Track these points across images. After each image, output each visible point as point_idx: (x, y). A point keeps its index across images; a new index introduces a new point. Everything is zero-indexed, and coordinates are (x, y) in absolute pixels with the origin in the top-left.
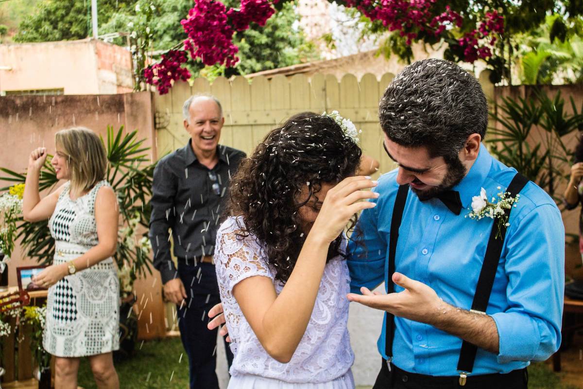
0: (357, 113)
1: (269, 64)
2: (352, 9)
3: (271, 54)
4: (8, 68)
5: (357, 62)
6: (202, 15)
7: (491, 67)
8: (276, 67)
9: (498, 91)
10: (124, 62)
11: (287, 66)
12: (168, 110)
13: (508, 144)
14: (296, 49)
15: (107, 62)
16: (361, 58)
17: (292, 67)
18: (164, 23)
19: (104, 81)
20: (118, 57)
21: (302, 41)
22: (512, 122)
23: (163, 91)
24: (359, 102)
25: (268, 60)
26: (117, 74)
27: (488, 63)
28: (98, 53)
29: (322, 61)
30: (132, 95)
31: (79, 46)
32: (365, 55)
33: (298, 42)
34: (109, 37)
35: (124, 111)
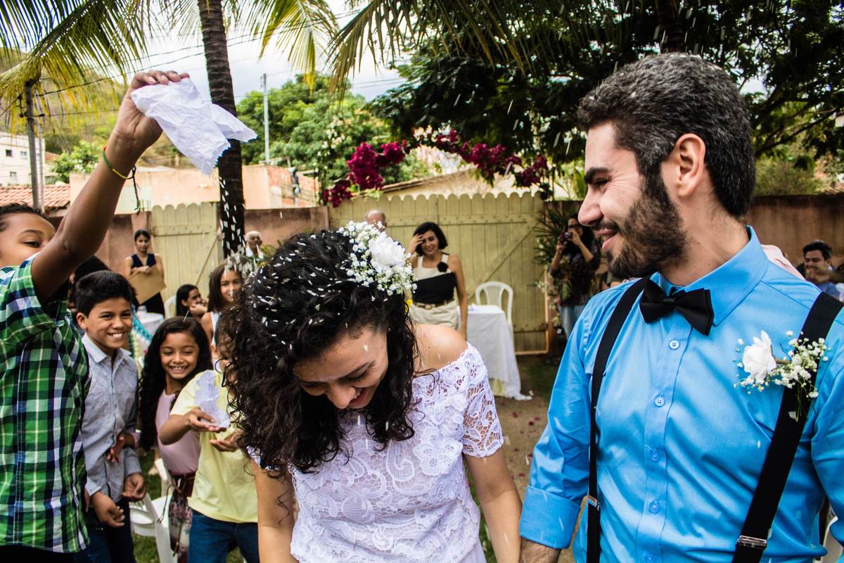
0: (457, 218)
1: (391, 178)
2: (455, 154)
3: (392, 171)
4: (206, 185)
5: (457, 178)
6: (361, 158)
7: (542, 190)
8: (396, 182)
9: (546, 204)
10: (286, 180)
11: (404, 180)
12: (339, 217)
13: (550, 237)
14: (411, 167)
15: (276, 180)
16: (460, 176)
17: (410, 182)
18: (312, 149)
19: (274, 194)
20: (283, 176)
21: (415, 161)
22: (552, 225)
23: (335, 206)
24: (459, 211)
25: (390, 175)
26: (283, 188)
27: (540, 187)
28: (270, 174)
29: (431, 177)
30: (316, 208)
31: (256, 169)
32: (463, 173)
33: (412, 162)
34: (274, 162)
35: (310, 218)
